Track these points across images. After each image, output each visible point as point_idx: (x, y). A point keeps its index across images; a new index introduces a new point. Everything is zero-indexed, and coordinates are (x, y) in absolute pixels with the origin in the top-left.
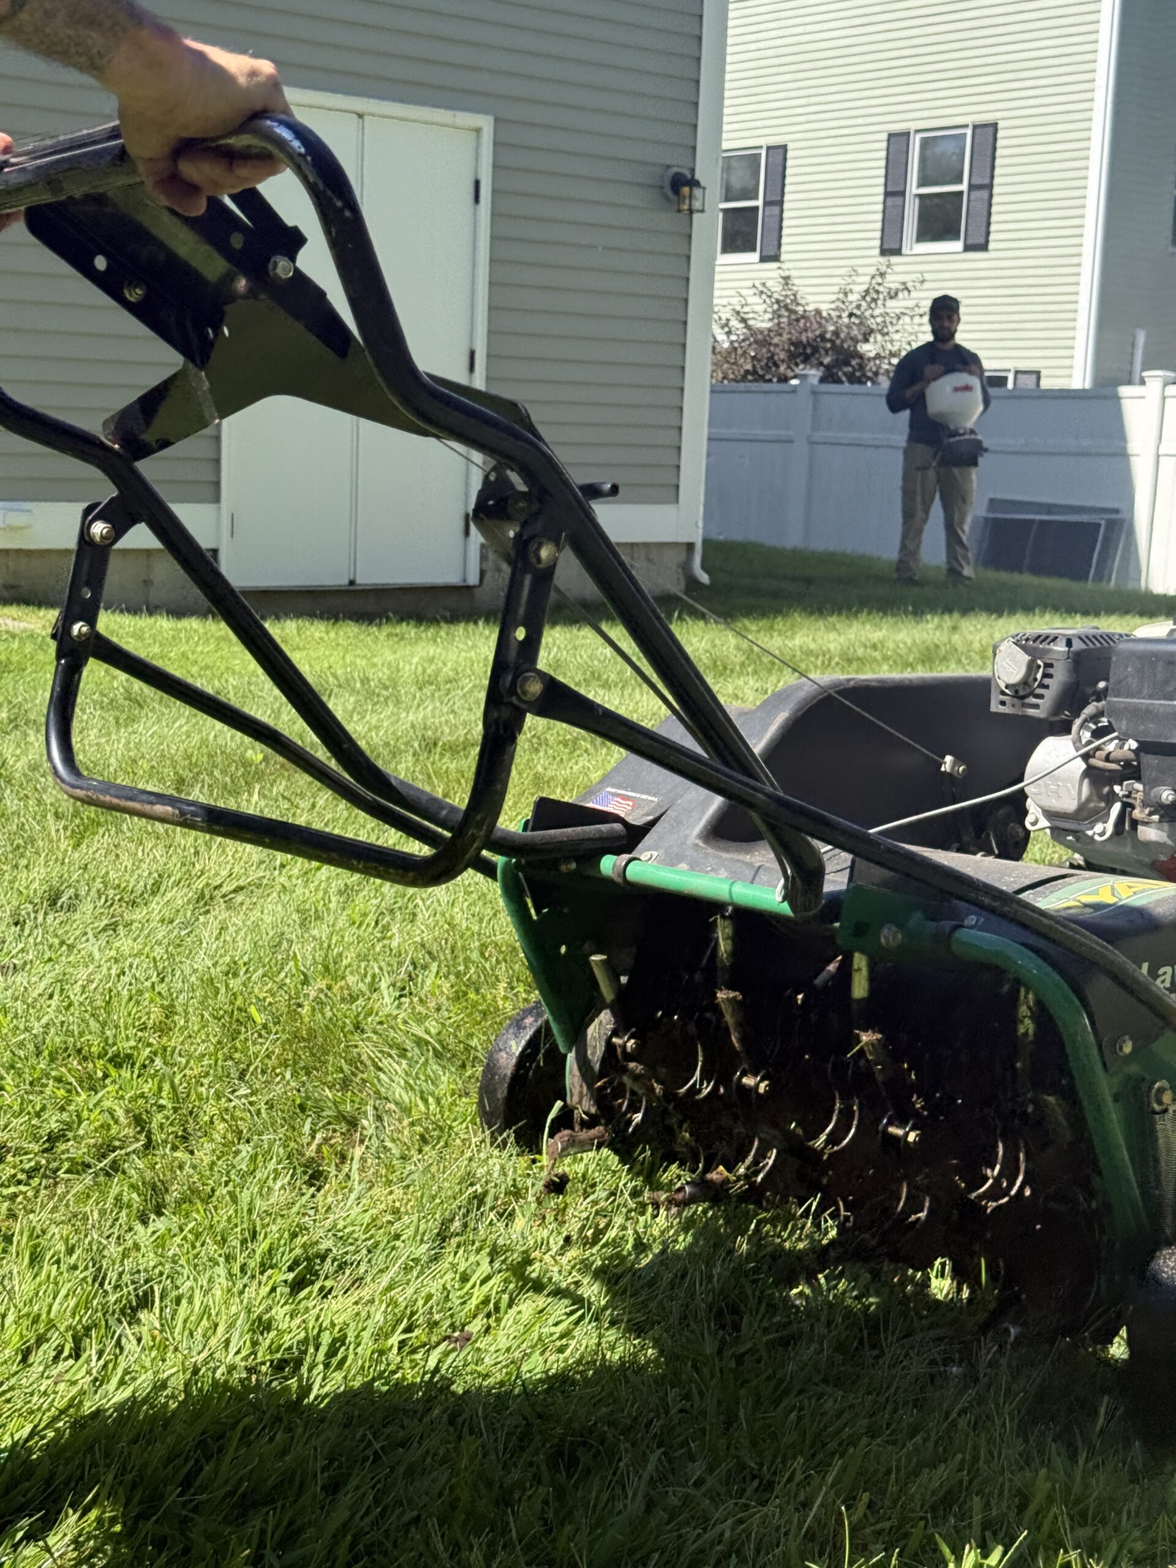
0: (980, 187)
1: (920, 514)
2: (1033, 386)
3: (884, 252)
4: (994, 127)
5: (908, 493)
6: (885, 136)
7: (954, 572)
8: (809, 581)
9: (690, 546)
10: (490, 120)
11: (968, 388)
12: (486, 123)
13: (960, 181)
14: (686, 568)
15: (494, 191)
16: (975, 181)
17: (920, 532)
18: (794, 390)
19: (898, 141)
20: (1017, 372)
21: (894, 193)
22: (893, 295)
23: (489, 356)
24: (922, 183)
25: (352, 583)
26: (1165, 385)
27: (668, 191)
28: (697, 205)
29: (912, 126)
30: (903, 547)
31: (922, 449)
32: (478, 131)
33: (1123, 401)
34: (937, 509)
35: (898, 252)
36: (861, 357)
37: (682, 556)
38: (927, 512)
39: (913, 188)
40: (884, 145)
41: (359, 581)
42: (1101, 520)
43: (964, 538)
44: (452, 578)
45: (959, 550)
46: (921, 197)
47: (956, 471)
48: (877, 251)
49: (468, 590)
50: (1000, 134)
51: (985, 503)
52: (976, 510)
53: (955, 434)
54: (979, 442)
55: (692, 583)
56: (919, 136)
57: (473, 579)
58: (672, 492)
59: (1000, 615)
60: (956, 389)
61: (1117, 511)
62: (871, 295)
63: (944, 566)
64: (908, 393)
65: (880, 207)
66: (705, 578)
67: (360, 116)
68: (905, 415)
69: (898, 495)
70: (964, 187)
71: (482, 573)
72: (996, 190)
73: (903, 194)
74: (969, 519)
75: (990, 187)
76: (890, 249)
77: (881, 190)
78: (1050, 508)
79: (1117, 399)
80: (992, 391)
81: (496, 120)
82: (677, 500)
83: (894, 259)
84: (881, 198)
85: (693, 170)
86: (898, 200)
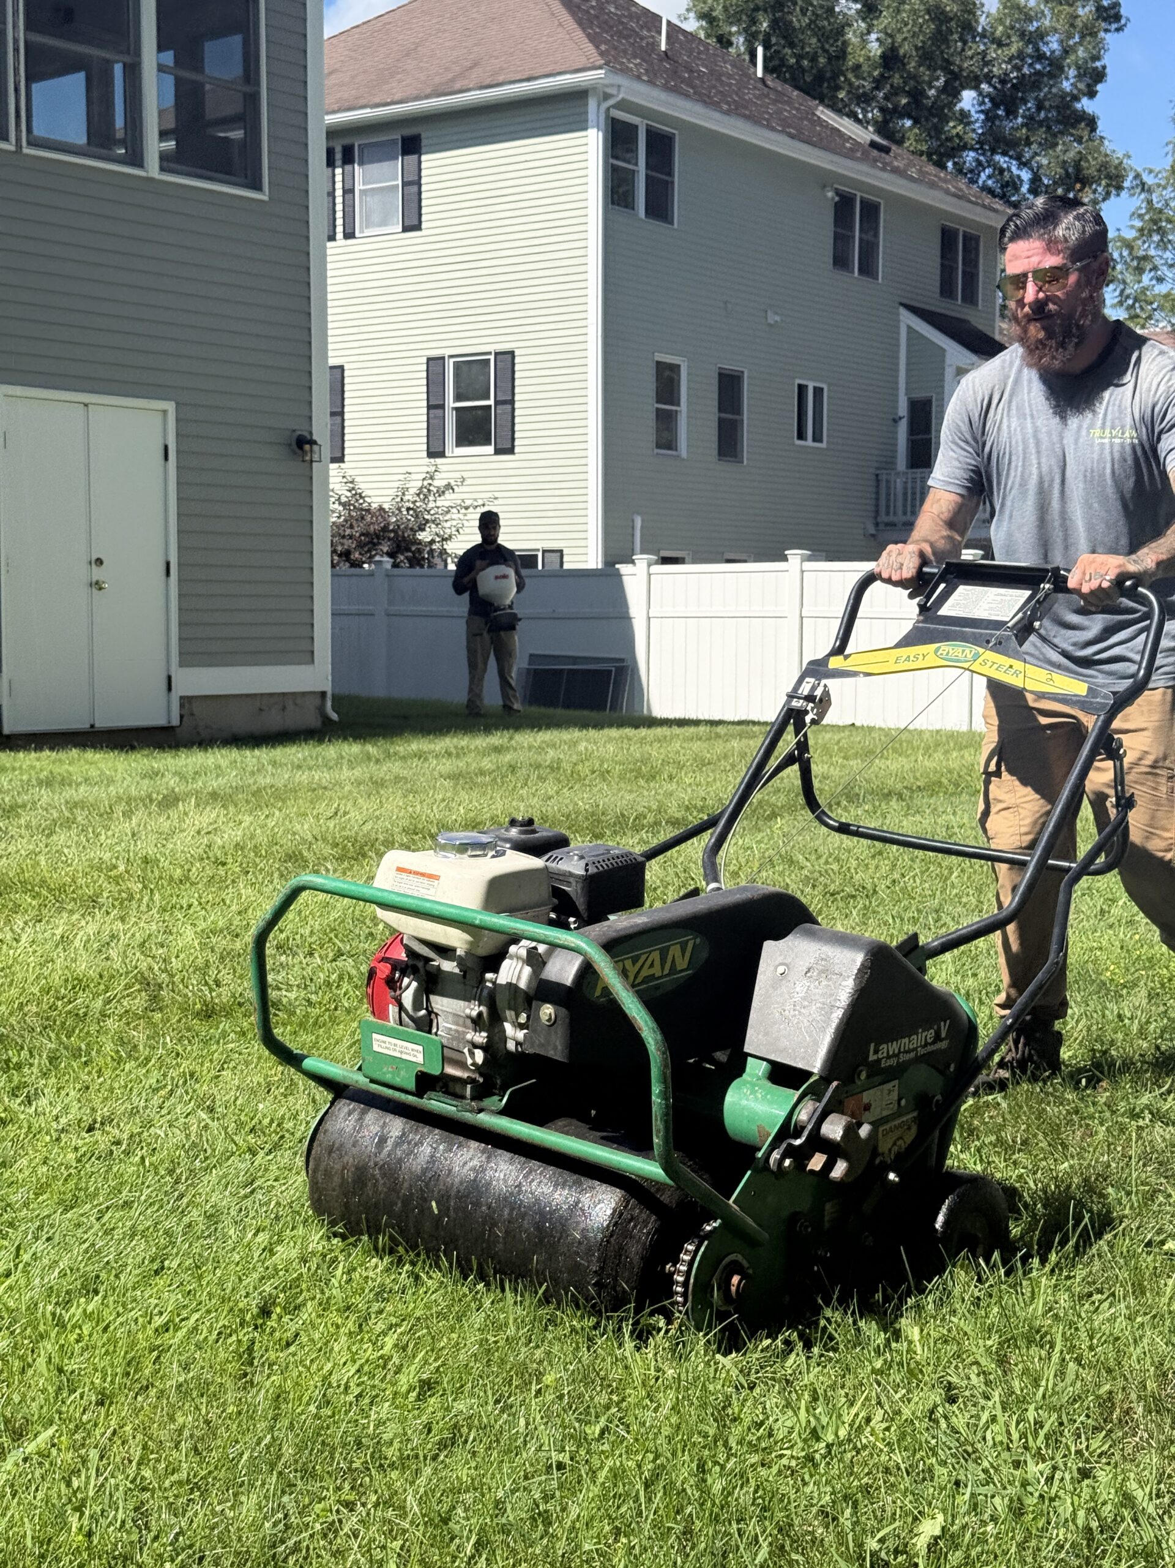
0: (504, 402)
1: (480, 665)
2: (558, 566)
3: (431, 454)
4: (510, 355)
5: (471, 652)
6: (424, 360)
7: (507, 708)
8: (405, 718)
9: (323, 694)
10: (173, 404)
11: (505, 577)
12: (170, 406)
13: (488, 398)
14: (321, 709)
15: (178, 452)
16: (500, 398)
17: (481, 679)
18: (371, 574)
19: (435, 364)
20: (544, 552)
21: (435, 406)
22: (441, 493)
23: (179, 565)
24: (458, 397)
25: (92, 726)
26: (649, 565)
27: (295, 447)
28: (316, 457)
29: (447, 352)
30: (471, 690)
31: (477, 618)
32: (165, 412)
33: (625, 578)
34: (492, 661)
35: (442, 454)
36: (420, 542)
37: (317, 701)
38: (485, 664)
39: (451, 403)
40: (424, 367)
41: (97, 725)
42: (610, 666)
43: (513, 683)
44: (161, 722)
45: (511, 692)
46: (457, 409)
47: (502, 633)
48: (425, 454)
49: (173, 728)
50: (517, 360)
51: (526, 660)
52: (519, 664)
53: (498, 609)
54: (515, 615)
55: (326, 720)
56: (452, 360)
57: (175, 722)
58: (309, 656)
59: (540, 729)
60: (497, 578)
61: (622, 660)
62: (424, 493)
63: (501, 703)
64: (466, 580)
65: (425, 418)
66: (334, 716)
67: (86, 405)
68: (466, 595)
69: (464, 654)
70: (491, 402)
71: (182, 717)
72: (517, 405)
73: (442, 407)
74: (515, 669)
75: (512, 402)
76: (435, 452)
77: (425, 404)
78: (575, 660)
79: (618, 575)
80: (524, 572)
81: (177, 404)
82: (312, 662)
83: (439, 461)
84: (425, 411)
85: (311, 433)
86: (439, 412)
